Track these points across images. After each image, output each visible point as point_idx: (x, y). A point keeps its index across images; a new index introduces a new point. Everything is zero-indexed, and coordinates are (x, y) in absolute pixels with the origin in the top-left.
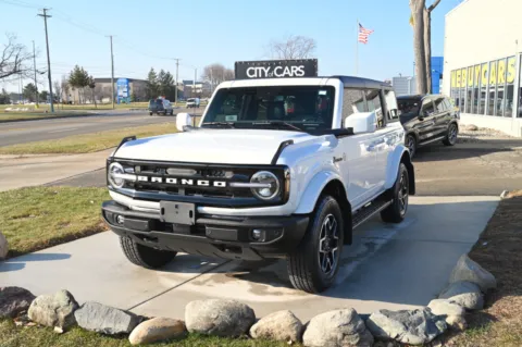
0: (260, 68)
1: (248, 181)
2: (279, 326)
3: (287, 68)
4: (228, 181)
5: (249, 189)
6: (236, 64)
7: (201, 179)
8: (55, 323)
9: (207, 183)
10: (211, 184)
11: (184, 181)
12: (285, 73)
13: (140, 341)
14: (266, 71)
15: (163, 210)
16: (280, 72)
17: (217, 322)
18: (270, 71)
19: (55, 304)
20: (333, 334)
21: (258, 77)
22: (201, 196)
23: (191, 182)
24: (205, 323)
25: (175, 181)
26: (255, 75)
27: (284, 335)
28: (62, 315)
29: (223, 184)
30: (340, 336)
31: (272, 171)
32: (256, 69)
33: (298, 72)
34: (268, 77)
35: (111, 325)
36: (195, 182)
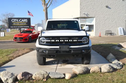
0: (15, 20)
1: (81, 39)
2: (97, 69)
3: (23, 20)
4: (77, 40)
5: (81, 41)
6: (8, 18)
7: (70, 40)
8: (44, 78)
9: (72, 41)
10: (73, 41)
11: (65, 41)
12: (22, 21)
13: (70, 78)
14: (17, 20)
15: (60, 48)
16: (21, 21)
17: (84, 71)
18: (18, 20)
19: (43, 74)
20: (108, 69)
21: (15, 22)
22: (70, 44)
23: (67, 41)
24: (82, 71)
25: (63, 41)
26: (14, 21)
27: (98, 71)
28: (46, 76)
29: (76, 40)
30: (109, 69)
31: (86, 37)
32: (14, 20)
33: (26, 21)
34: (18, 22)
35: (60, 76)
36: (68, 41)
